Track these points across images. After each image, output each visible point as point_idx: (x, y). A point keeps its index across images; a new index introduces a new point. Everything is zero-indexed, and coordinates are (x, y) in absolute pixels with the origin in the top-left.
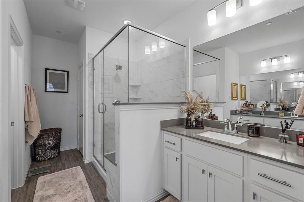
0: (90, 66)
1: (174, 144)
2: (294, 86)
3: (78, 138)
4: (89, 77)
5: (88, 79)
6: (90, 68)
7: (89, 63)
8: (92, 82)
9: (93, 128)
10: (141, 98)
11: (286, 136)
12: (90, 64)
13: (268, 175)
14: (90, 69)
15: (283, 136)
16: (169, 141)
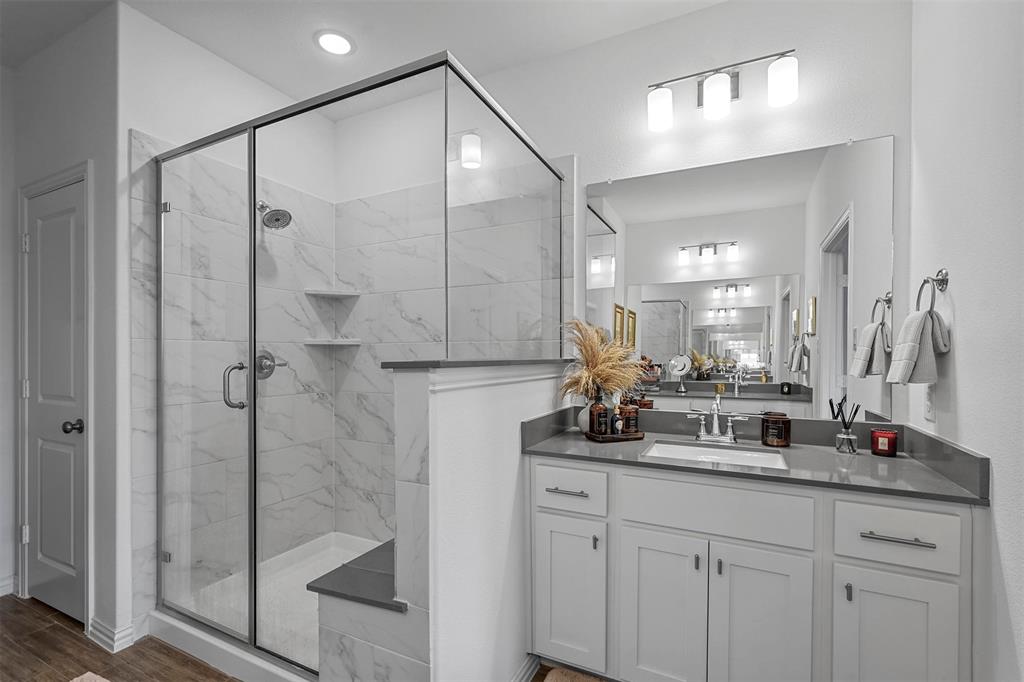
0: (140, 190)
1: (582, 495)
2: (708, 319)
3: (26, 539)
4: (132, 245)
5: (131, 253)
6: (140, 203)
7: (133, 178)
8: (150, 266)
9: (154, 477)
10: (358, 346)
11: (853, 437)
12: (141, 182)
13: (879, 532)
14: (139, 206)
15: (845, 437)
16: (557, 489)
